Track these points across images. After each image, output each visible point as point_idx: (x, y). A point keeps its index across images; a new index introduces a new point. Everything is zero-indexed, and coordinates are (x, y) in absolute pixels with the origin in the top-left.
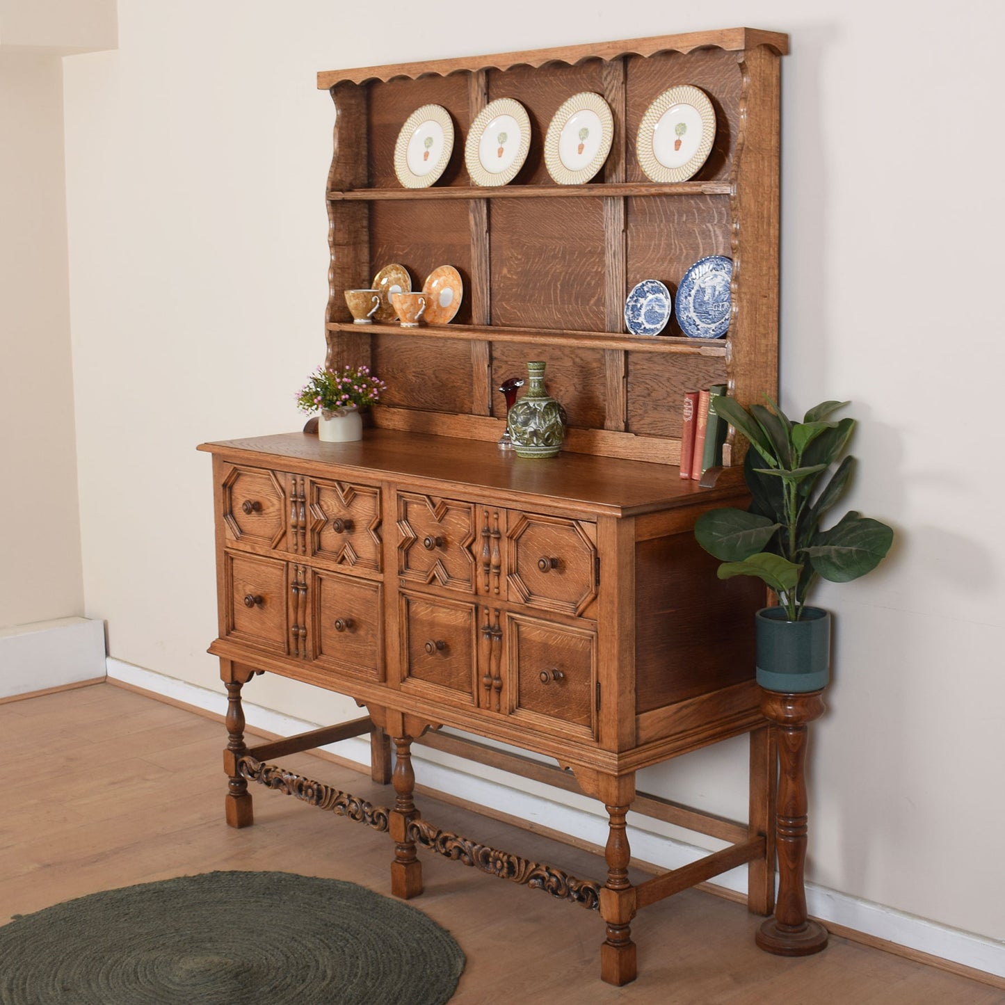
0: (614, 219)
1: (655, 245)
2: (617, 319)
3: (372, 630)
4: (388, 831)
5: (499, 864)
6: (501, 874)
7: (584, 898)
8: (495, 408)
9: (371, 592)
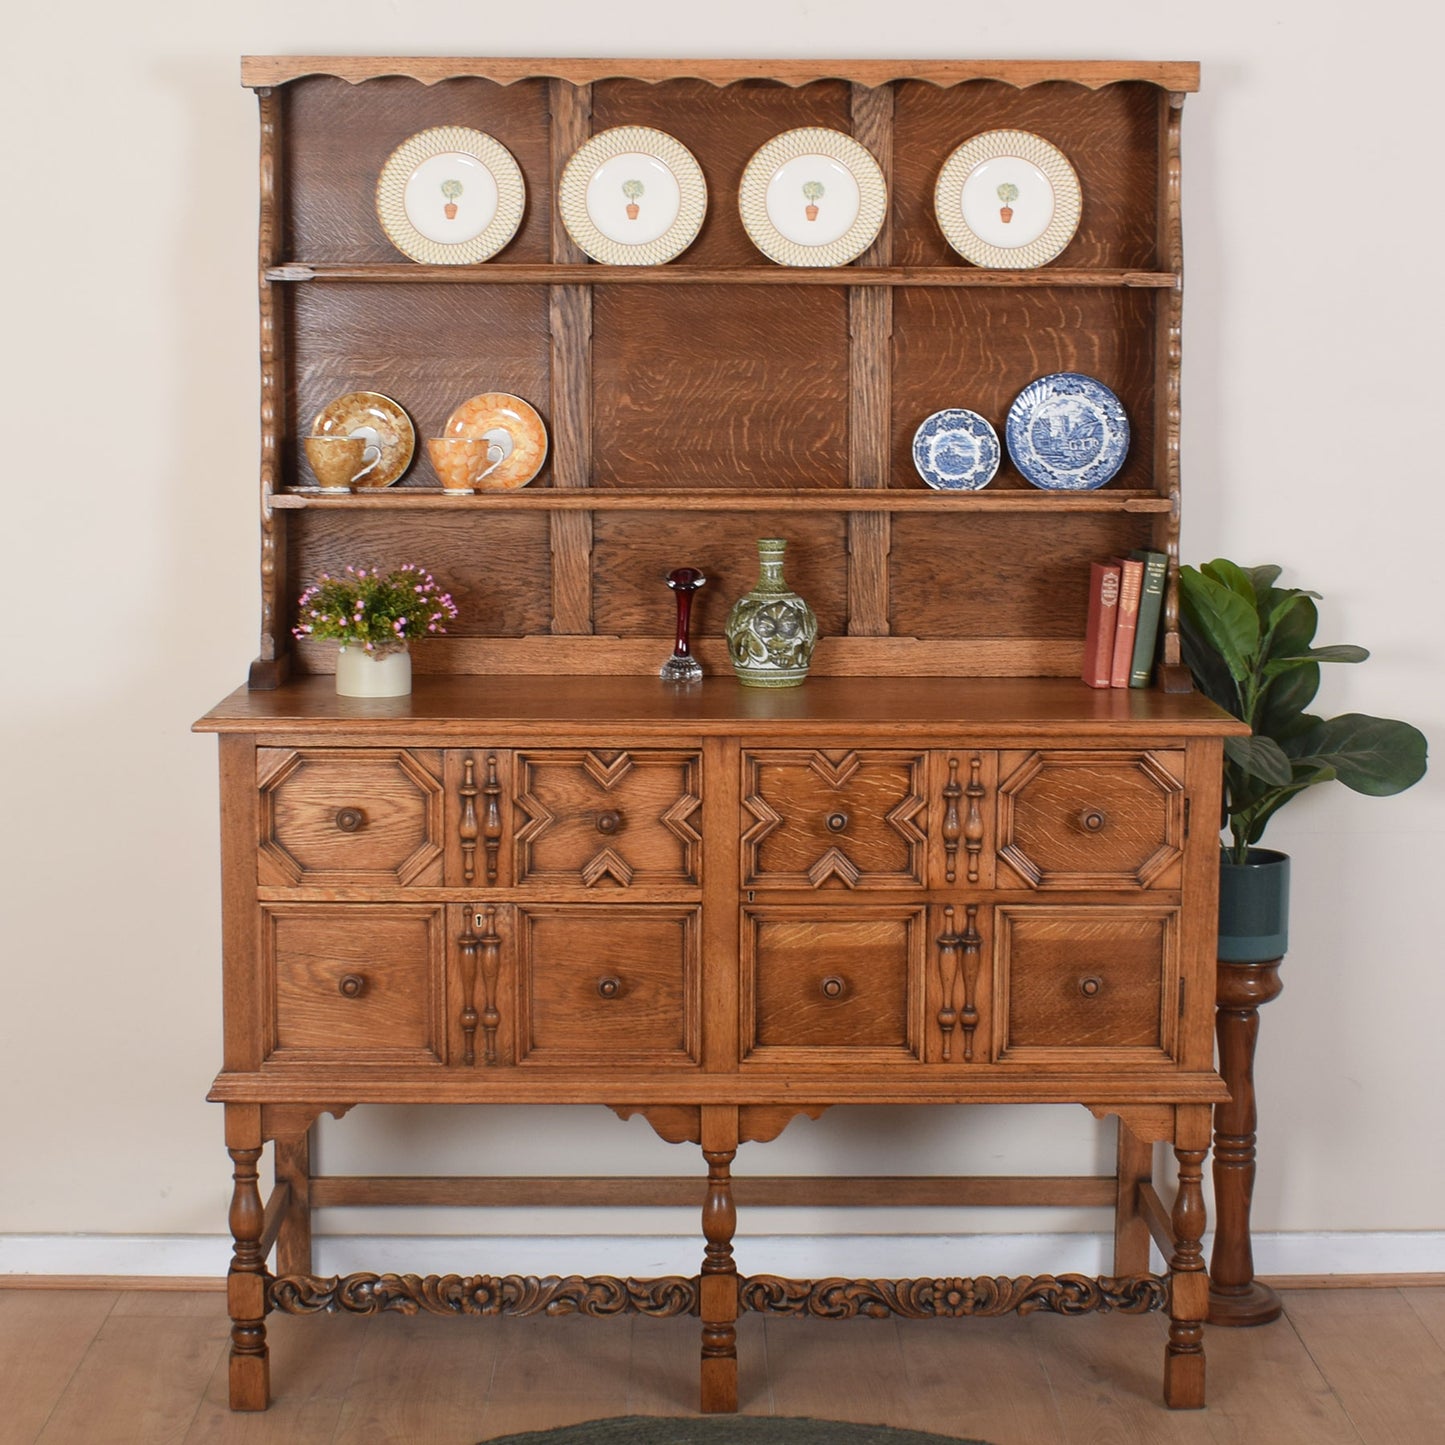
0: (873, 320)
1: (947, 357)
2: (877, 468)
3: (669, 986)
4: (691, 1312)
5: (954, 1298)
6: (958, 1312)
7: (1133, 1300)
8: (605, 619)
9: (665, 924)
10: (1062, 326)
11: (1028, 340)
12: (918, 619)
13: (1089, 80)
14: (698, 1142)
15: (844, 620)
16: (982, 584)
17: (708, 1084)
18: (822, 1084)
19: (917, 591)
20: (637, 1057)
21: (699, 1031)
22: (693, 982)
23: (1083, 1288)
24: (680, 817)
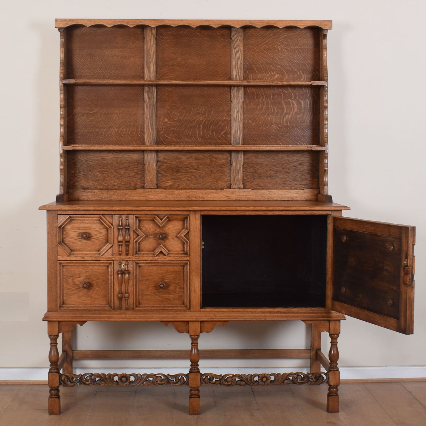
0: (238, 96)
1: (260, 108)
2: (240, 140)
3: (179, 286)
4: (186, 384)
5: (264, 379)
6: (266, 384)
7: (318, 380)
8: (160, 184)
9: (178, 267)
10: (293, 98)
11: (283, 103)
12: (252, 184)
13: (300, 26)
14: (188, 333)
15: (230, 184)
16: (270, 174)
17: (191, 315)
18: (225, 315)
19: (251, 176)
20: (170, 307)
21: (188, 299)
22: (187, 284)
23: (303, 376)
24: (183, 236)
